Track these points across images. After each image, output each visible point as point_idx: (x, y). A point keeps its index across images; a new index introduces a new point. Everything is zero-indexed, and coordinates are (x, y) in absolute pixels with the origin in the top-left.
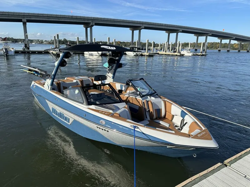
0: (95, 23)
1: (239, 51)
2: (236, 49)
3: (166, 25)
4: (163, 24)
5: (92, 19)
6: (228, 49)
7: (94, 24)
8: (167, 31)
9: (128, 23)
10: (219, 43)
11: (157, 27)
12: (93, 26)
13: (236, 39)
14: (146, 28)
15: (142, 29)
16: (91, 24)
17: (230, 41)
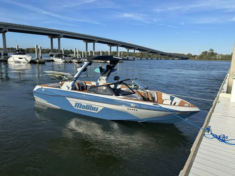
0: (9, 29)
1: (141, 58)
2: (138, 57)
3: (83, 35)
4: (81, 34)
5: (5, 24)
6: (134, 57)
7: (7, 30)
8: (85, 41)
9: (47, 31)
10: (126, 52)
11: (77, 36)
12: (6, 32)
13: (138, 49)
14: (65, 37)
15: (61, 37)
16: (4, 30)
17: (134, 51)
